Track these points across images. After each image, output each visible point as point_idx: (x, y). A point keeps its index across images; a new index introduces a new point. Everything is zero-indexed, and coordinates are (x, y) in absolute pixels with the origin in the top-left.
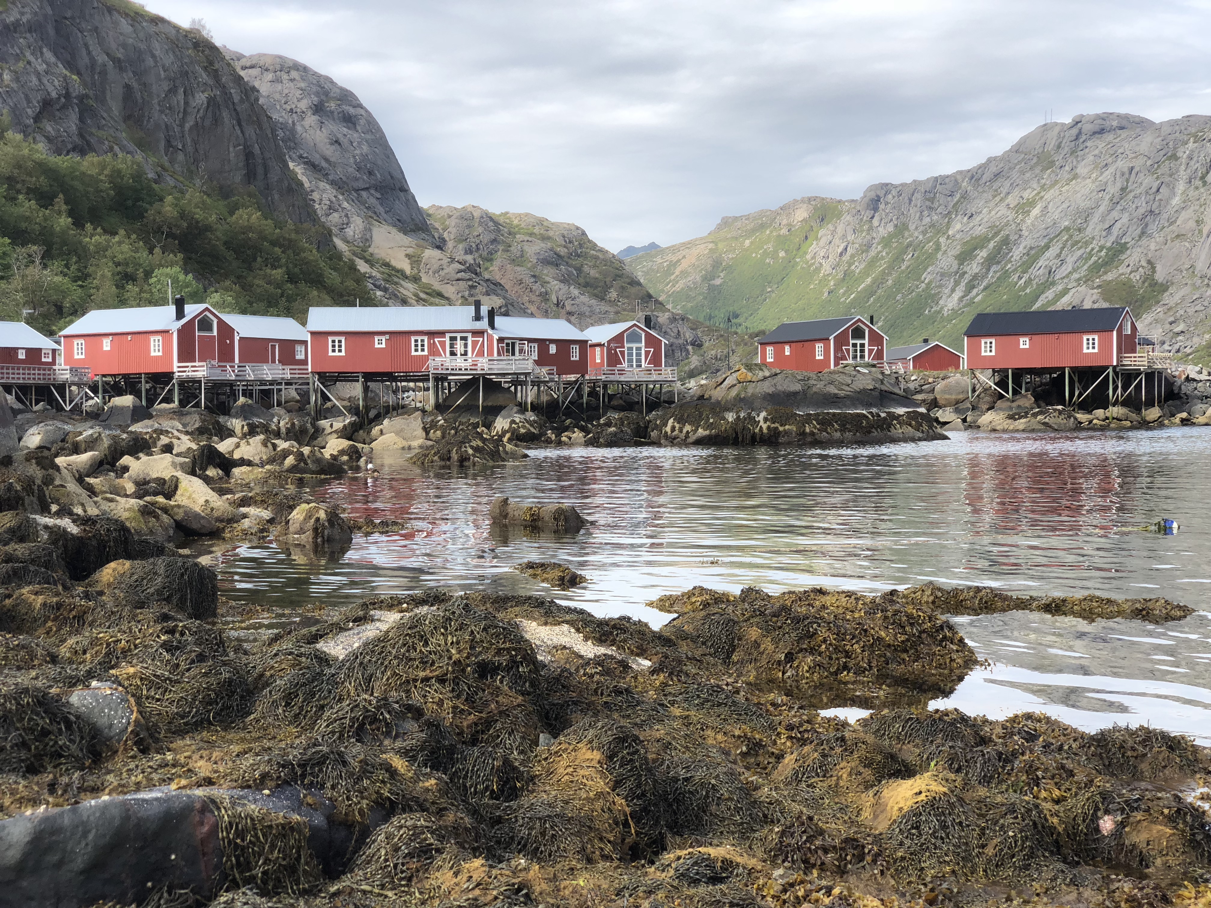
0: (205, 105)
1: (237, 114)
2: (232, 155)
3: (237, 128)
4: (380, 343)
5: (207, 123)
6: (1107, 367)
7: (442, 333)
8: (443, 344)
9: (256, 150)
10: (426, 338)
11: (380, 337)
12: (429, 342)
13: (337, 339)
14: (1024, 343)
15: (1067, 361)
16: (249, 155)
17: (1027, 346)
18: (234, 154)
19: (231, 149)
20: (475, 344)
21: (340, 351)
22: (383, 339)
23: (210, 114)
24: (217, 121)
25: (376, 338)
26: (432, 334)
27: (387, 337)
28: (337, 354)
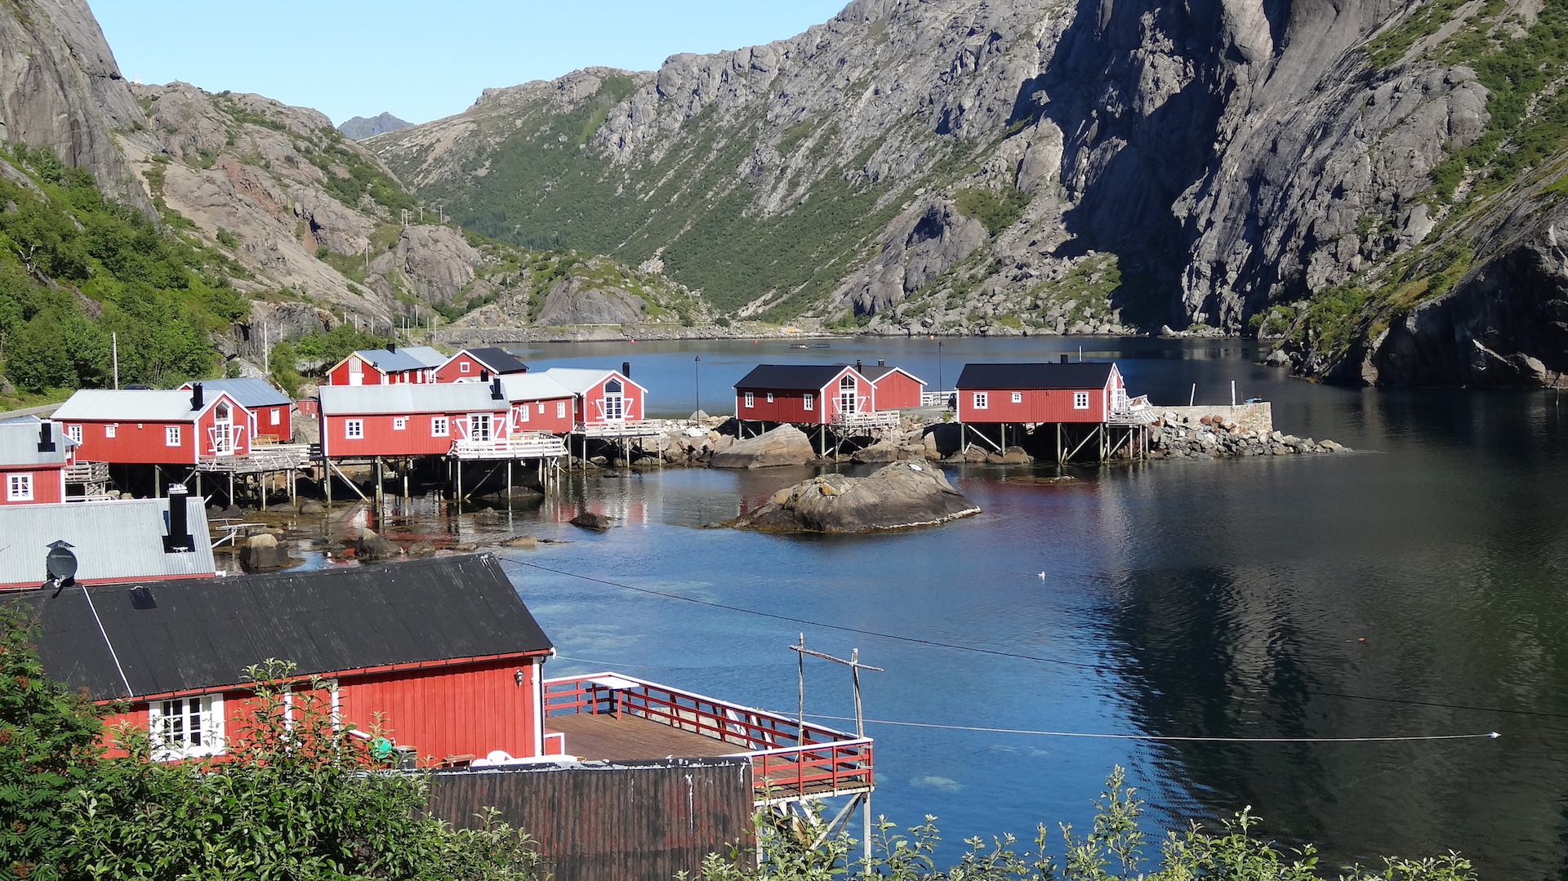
0: (25, 70)
1: (59, 76)
2: (56, 125)
3: (60, 93)
4: (400, 425)
5: (28, 90)
6: (1098, 424)
7: (463, 414)
8: (464, 425)
9: (81, 118)
10: (446, 419)
11: (399, 419)
12: (450, 424)
13: (354, 421)
14: (1016, 398)
15: (1059, 418)
16: (74, 124)
17: (1019, 401)
18: (57, 121)
19: (54, 118)
20: (497, 424)
21: (358, 433)
22: (403, 419)
23: (31, 79)
24: (38, 86)
25: (396, 419)
26: (452, 414)
27: (407, 418)
28: (355, 437)
